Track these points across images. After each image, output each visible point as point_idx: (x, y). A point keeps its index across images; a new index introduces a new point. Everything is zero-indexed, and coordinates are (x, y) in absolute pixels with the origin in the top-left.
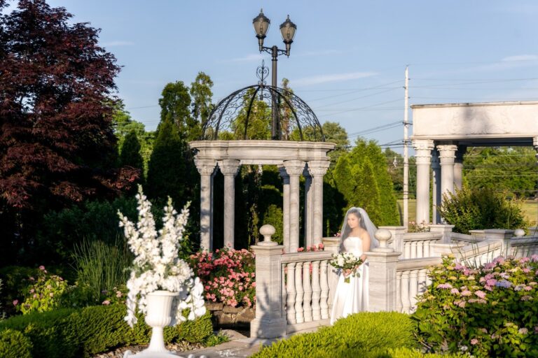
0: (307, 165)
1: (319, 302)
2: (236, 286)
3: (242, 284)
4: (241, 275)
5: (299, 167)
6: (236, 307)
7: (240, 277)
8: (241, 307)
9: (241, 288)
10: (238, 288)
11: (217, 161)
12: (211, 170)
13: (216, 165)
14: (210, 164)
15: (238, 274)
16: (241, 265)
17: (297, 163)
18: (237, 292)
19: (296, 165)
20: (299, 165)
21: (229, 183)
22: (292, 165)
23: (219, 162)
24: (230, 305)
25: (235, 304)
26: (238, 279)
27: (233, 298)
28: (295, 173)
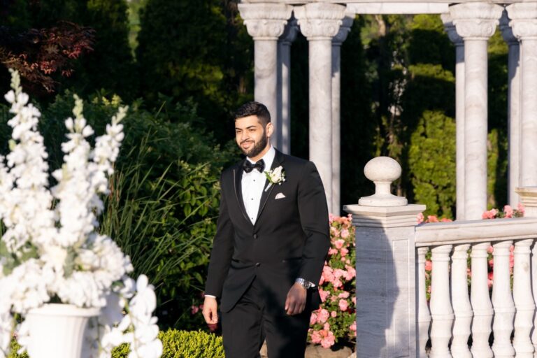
0: (505, 13)
1: (512, 336)
2: (333, 299)
3: (346, 294)
4: (345, 274)
5: (487, 19)
6: (334, 348)
7: (343, 279)
8: (346, 348)
9: (343, 305)
10: (337, 306)
11: (292, 8)
12: (278, 29)
13: (289, 16)
14: (275, 14)
15: (339, 273)
16: (345, 251)
17: (481, 8)
18: (334, 314)
19: (478, 13)
20: (485, 14)
21: (320, 57)
22: (468, 13)
23: (296, 9)
24: (318, 344)
25: (329, 341)
26: (337, 284)
27: (327, 327)
28: (478, 32)
